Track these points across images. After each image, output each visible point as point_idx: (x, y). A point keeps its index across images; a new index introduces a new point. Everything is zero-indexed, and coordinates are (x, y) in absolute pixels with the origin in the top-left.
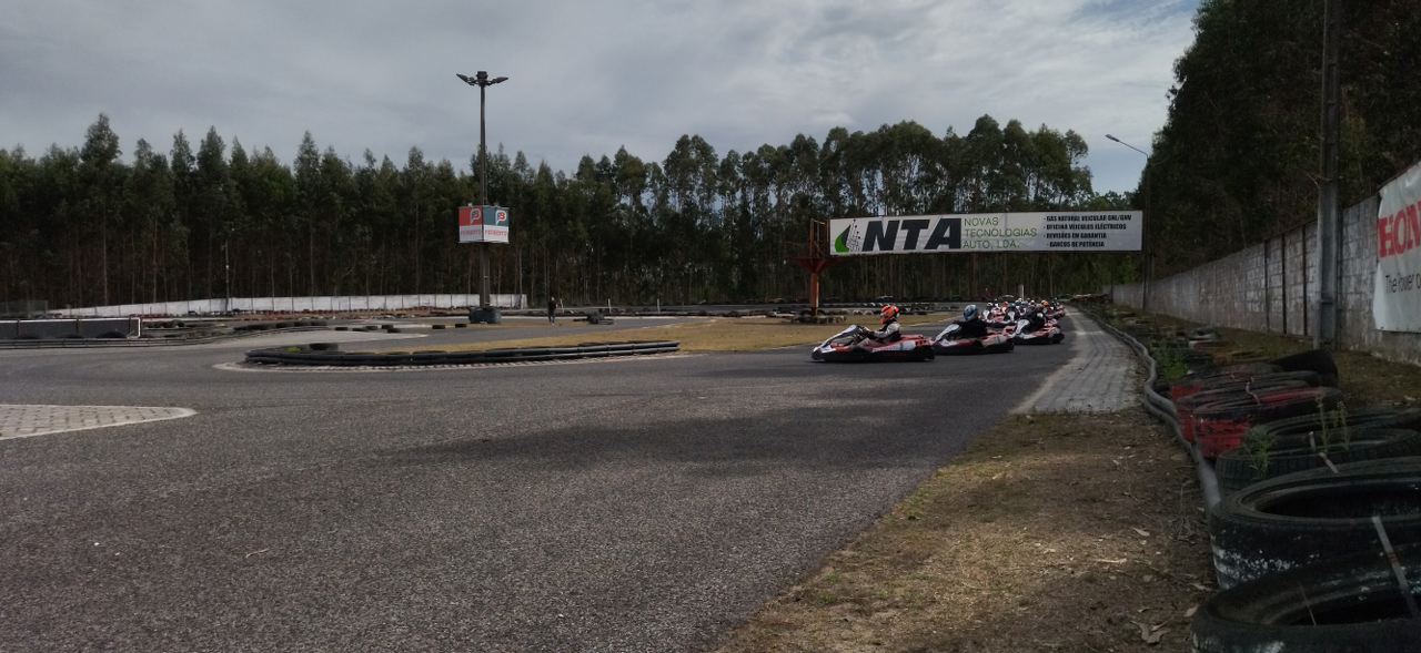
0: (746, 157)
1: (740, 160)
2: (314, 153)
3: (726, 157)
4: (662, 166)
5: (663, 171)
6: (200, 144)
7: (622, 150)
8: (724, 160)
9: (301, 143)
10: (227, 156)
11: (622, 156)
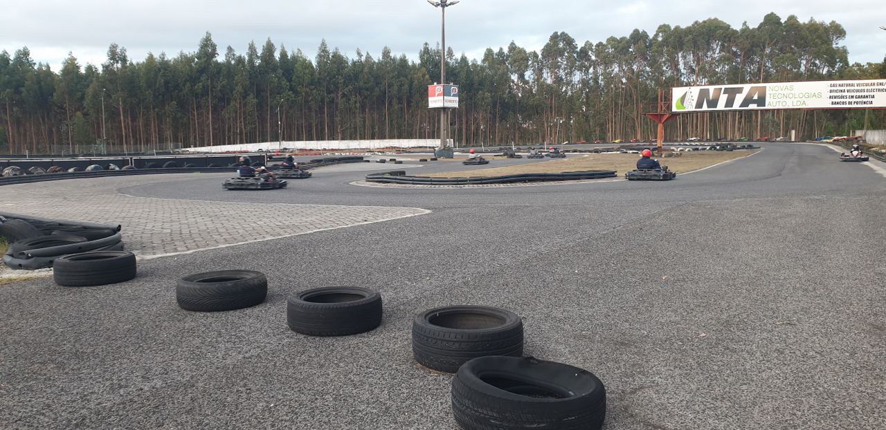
0: (597, 46)
1: (594, 48)
2: (327, 52)
3: (583, 46)
4: (539, 54)
5: (540, 56)
6: (262, 48)
7: (513, 43)
8: (582, 48)
9: (320, 46)
10: (277, 55)
11: (513, 48)
